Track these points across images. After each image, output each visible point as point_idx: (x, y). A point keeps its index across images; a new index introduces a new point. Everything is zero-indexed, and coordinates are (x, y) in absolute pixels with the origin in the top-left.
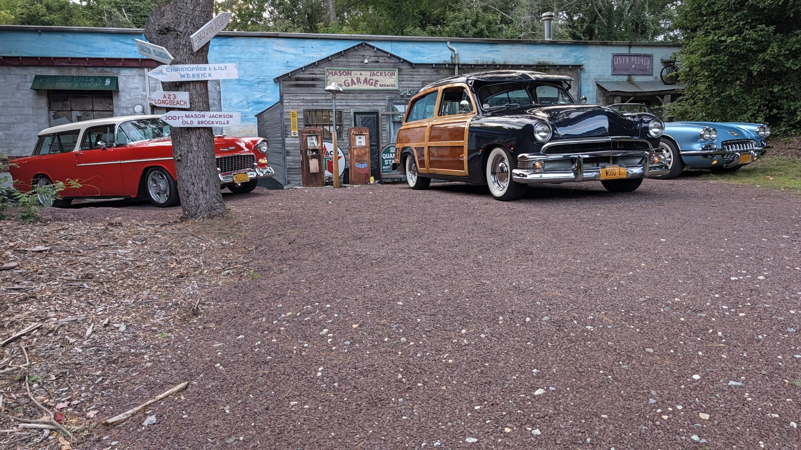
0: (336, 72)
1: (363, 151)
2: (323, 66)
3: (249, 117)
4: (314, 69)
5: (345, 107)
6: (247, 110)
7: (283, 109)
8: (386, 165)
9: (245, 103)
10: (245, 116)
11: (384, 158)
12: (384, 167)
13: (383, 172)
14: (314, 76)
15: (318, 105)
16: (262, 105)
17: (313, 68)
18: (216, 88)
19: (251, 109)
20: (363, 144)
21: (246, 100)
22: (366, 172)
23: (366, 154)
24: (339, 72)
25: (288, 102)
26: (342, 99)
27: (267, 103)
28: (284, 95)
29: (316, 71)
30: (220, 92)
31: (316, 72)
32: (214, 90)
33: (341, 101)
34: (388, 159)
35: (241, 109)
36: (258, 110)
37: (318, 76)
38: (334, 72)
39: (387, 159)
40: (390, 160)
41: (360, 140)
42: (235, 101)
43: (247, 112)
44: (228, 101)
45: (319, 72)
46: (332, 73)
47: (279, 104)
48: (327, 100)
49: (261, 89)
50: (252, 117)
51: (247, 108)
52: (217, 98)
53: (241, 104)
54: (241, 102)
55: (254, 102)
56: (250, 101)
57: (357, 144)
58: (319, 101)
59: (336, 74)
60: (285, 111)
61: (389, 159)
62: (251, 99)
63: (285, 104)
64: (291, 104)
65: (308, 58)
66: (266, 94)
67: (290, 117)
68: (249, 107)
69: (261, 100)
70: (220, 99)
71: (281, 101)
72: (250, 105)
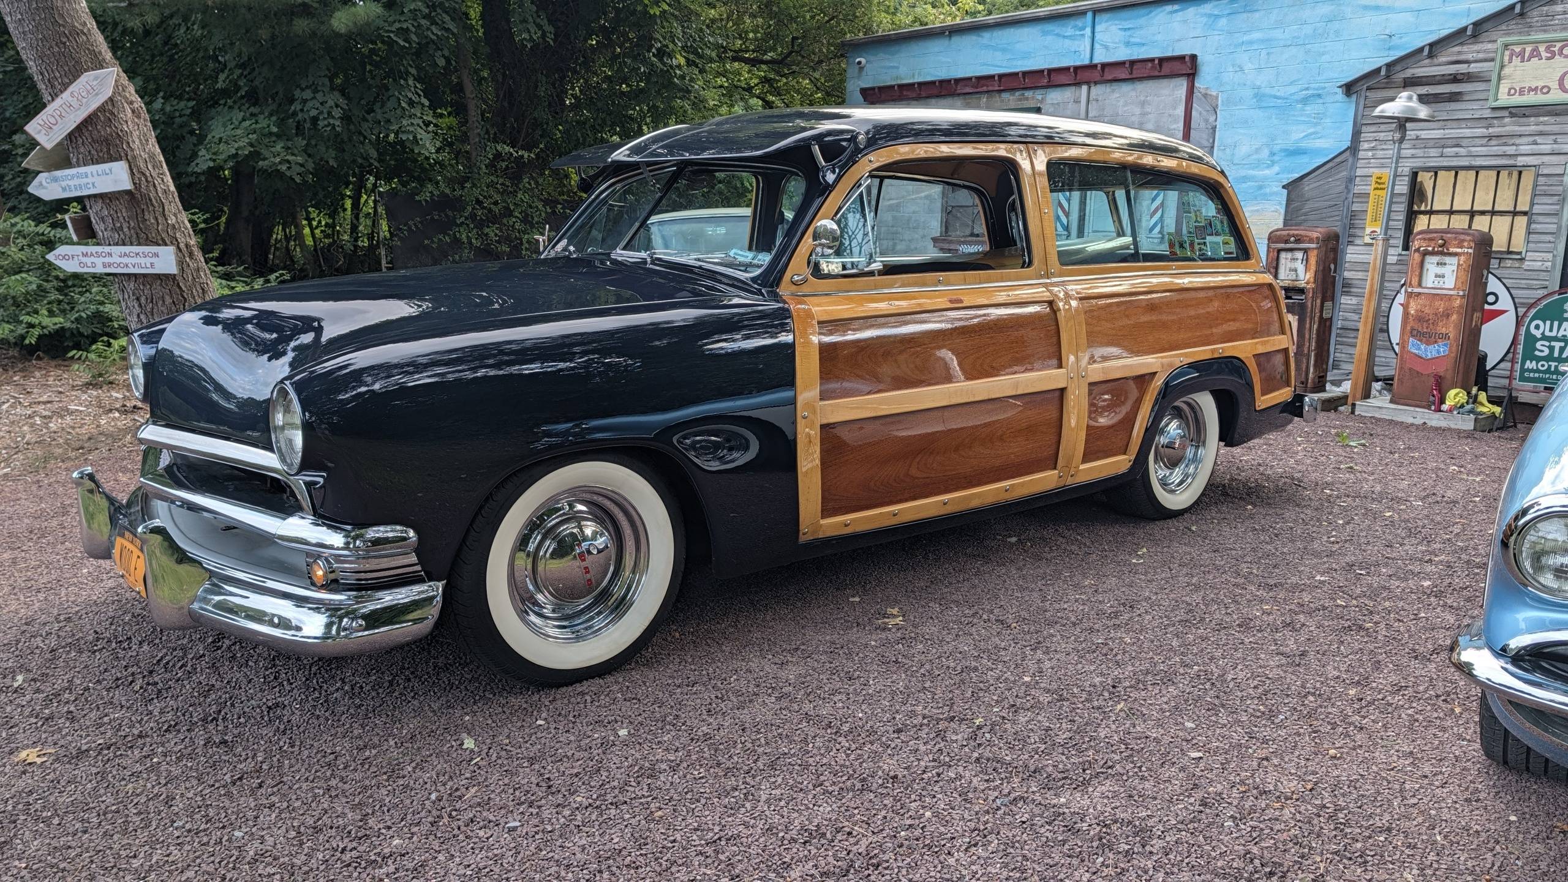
0: (1536, 49)
1: (1441, 306)
2: (1493, 35)
3: (1268, 190)
4: (1465, 48)
5: (1546, 159)
6: (1267, 172)
7: (1354, 167)
8: (1538, 359)
9: (1266, 153)
10: (1260, 188)
11: (1538, 334)
12: (1529, 365)
13: (1523, 379)
14: (1462, 68)
15: (1457, 156)
16: (1305, 159)
17: (1462, 44)
18: (1207, 121)
19: (1276, 169)
20: (1450, 282)
21: (1268, 145)
22: (1441, 371)
23: (1448, 316)
24: (1548, 49)
25: (1373, 149)
26: (1541, 134)
27: (1317, 152)
28: (1364, 129)
29: (1470, 51)
30: (1214, 128)
31: (1470, 57)
32: (1203, 125)
33: (1539, 139)
34: (1550, 339)
35: (1253, 169)
36: (1292, 172)
37: (1474, 68)
38: (1529, 49)
39: (1544, 338)
40: (1557, 345)
41: (1440, 270)
42: (1244, 150)
43: (1265, 178)
44: (1228, 151)
45: (1481, 56)
46: (1521, 54)
47: (1348, 153)
48: (1490, 137)
49: (1309, 116)
50: (1275, 189)
51: (1269, 167)
52: (1206, 144)
53: (1255, 157)
54: (1257, 151)
55: (1285, 150)
56: (1277, 148)
57: (1429, 280)
58: (1464, 142)
59: (1536, 53)
60: (1359, 172)
61: (1556, 339)
62: (1280, 143)
63: (1361, 154)
64: (1380, 154)
65: (1454, 15)
66: (1319, 129)
67: (1370, 189)
68: (1273, 163)
69: (1303, 145)
70: (1213, 147)
71: (1354, 148)
72: (1276, 158)
